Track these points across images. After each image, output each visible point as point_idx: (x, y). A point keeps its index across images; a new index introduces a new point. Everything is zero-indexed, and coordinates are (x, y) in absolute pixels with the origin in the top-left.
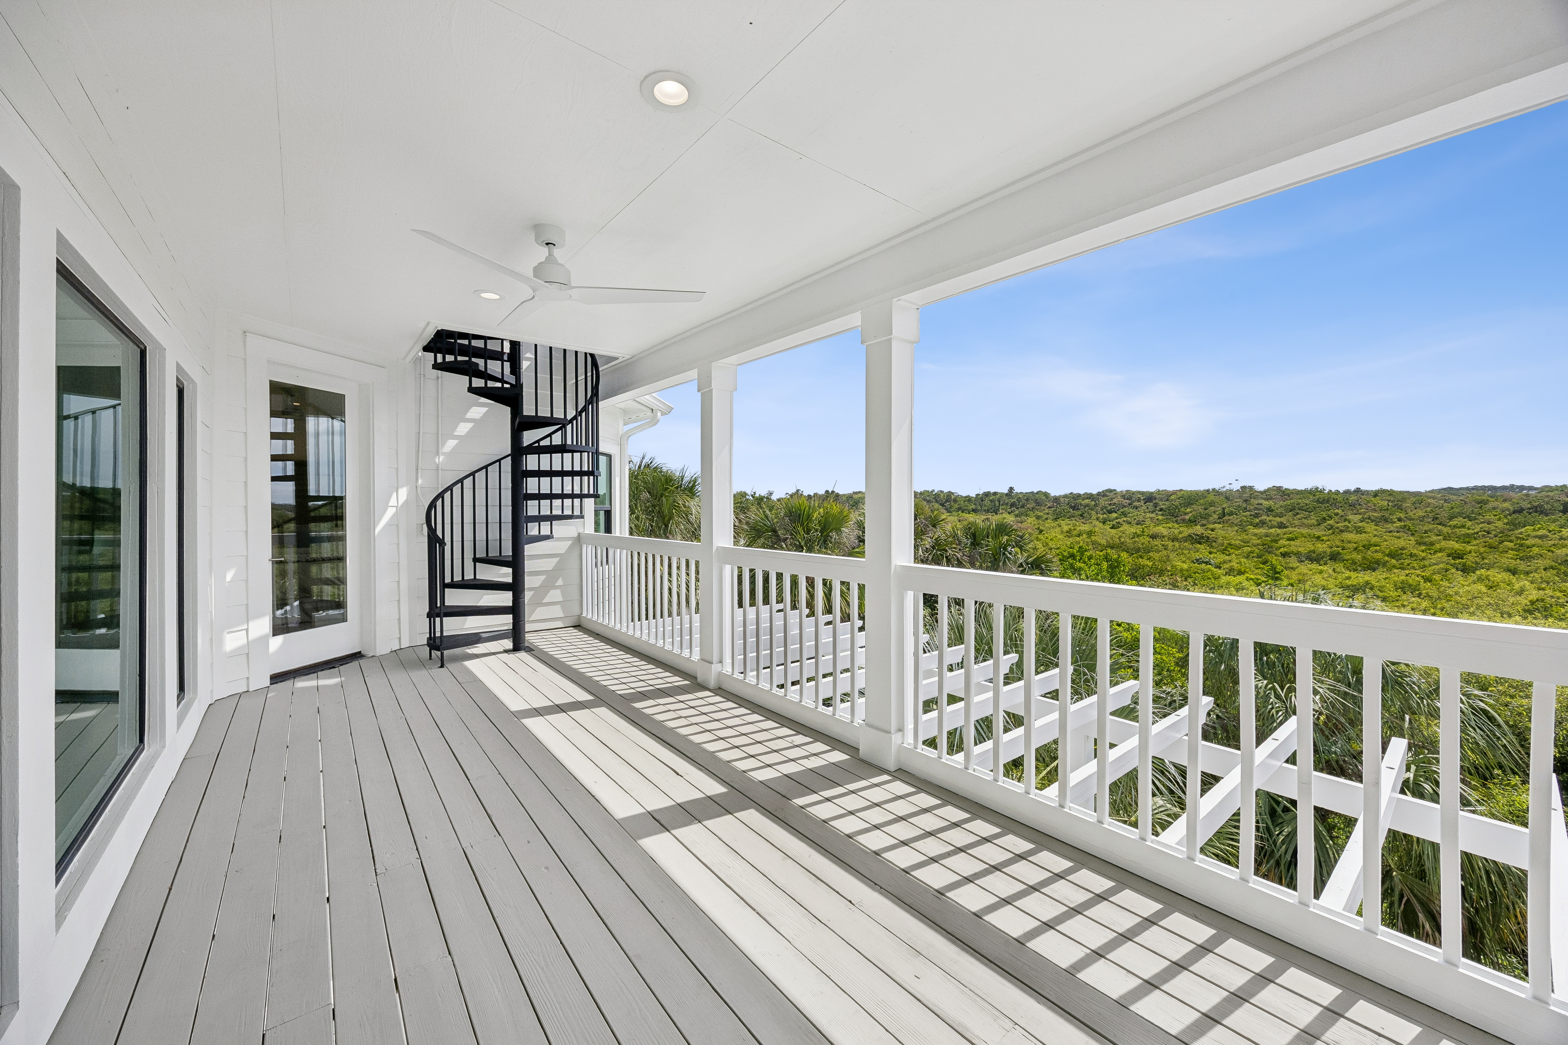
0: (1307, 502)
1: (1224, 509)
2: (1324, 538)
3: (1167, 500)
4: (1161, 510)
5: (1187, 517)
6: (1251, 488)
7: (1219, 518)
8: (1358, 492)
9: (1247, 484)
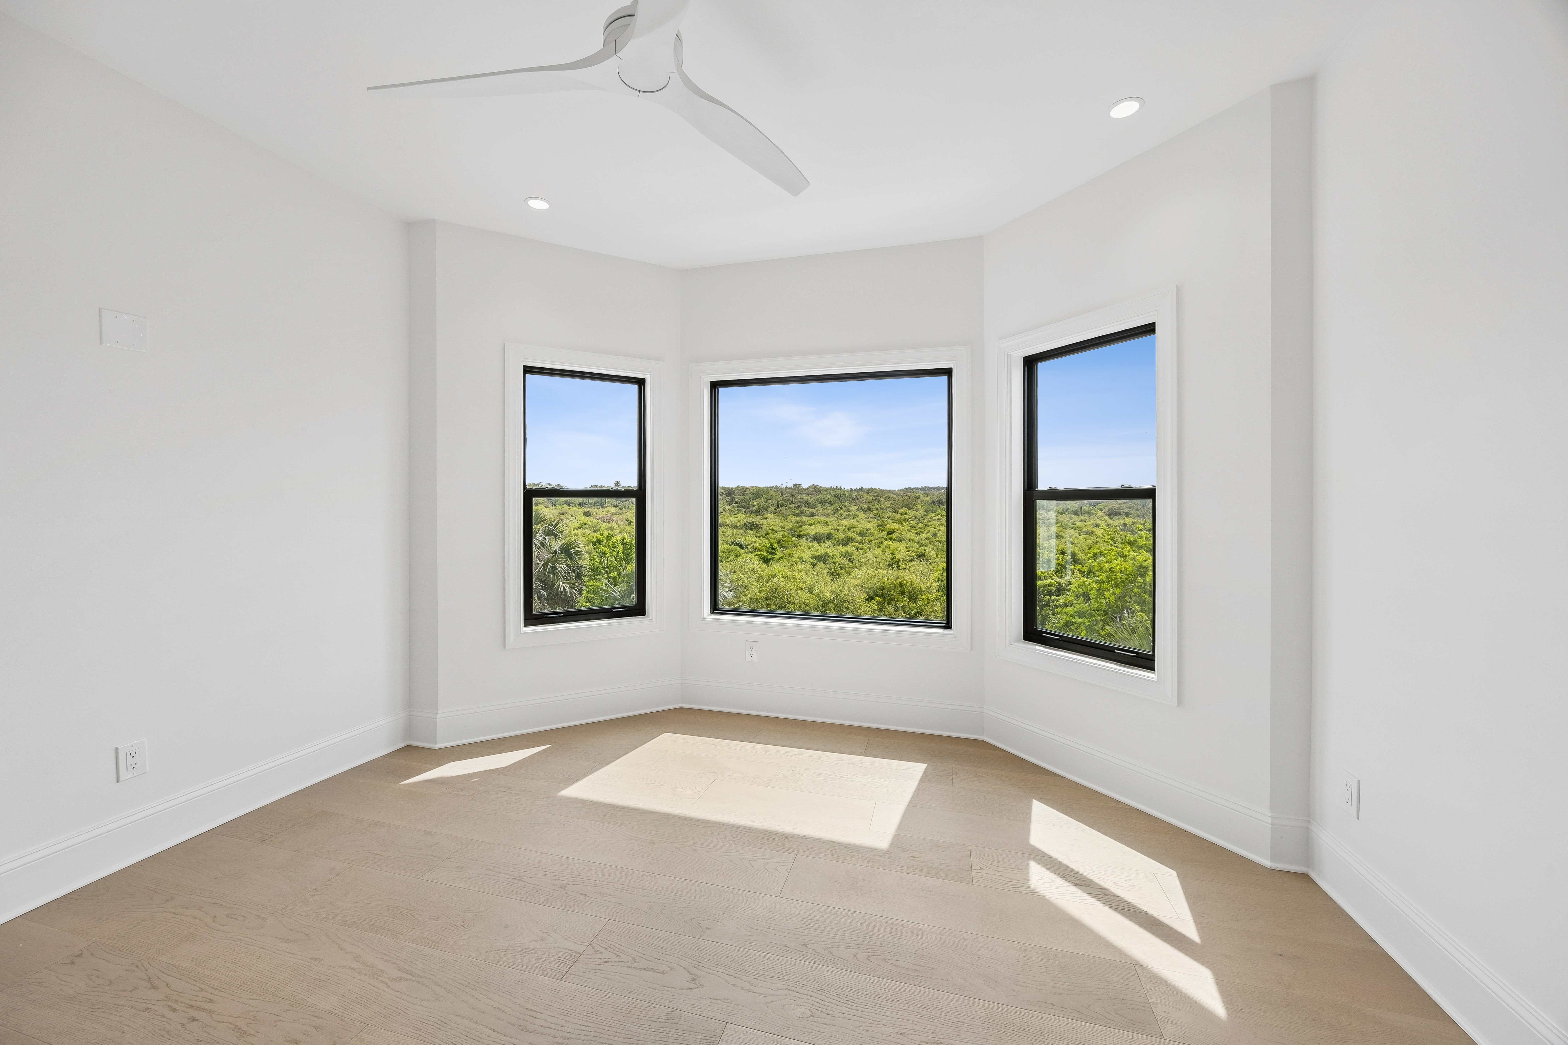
0: (829, 497)
1: (778, 502)
2: (830, 523)
3: (743, 494)
4: (737, 503)
5: (754, 509)
6: (800, 485)
7: (775, 509)
8: (861, 489)
9: (797, 483)
